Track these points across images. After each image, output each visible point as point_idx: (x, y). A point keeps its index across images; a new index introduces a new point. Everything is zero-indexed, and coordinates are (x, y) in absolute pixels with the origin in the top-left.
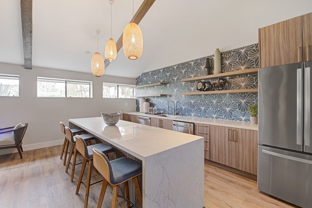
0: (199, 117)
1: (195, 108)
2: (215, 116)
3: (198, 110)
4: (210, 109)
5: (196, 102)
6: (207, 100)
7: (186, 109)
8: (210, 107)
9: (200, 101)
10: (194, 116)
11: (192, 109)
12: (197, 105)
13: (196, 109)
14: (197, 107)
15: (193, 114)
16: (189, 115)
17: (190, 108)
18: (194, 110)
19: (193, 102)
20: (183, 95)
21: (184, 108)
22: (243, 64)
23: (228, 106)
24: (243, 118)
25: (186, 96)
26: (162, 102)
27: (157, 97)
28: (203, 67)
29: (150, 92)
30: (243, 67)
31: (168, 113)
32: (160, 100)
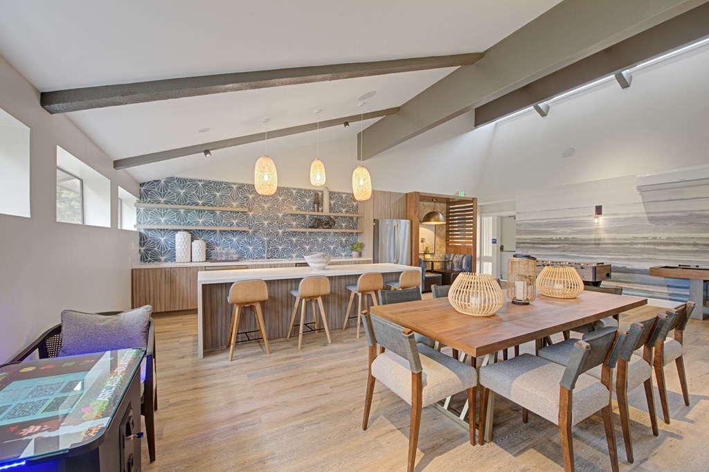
1: (297, 247)
3: (301, 250)
5: (299, 241)
6: (313, 238)
7: (285, 249)
8: (315, 246)
9: (305, 239)
10: (297, 257)
11: (293, 249)
12: (300, 244)
13: (299, 249)
14: (300, 246)
18: (296, 250)
19: (294, 240)
20: (280, 231)
21: (280, 248)
22: (344, 208)
23: (332, 244)
24: (344, 254)
25: (283, 233)
26: (235, 239)
27: (222, 232)
28: (308, 201)
29: (201, 221)
30: (344, 210)
31: (251, 257)
32: (230, 236)
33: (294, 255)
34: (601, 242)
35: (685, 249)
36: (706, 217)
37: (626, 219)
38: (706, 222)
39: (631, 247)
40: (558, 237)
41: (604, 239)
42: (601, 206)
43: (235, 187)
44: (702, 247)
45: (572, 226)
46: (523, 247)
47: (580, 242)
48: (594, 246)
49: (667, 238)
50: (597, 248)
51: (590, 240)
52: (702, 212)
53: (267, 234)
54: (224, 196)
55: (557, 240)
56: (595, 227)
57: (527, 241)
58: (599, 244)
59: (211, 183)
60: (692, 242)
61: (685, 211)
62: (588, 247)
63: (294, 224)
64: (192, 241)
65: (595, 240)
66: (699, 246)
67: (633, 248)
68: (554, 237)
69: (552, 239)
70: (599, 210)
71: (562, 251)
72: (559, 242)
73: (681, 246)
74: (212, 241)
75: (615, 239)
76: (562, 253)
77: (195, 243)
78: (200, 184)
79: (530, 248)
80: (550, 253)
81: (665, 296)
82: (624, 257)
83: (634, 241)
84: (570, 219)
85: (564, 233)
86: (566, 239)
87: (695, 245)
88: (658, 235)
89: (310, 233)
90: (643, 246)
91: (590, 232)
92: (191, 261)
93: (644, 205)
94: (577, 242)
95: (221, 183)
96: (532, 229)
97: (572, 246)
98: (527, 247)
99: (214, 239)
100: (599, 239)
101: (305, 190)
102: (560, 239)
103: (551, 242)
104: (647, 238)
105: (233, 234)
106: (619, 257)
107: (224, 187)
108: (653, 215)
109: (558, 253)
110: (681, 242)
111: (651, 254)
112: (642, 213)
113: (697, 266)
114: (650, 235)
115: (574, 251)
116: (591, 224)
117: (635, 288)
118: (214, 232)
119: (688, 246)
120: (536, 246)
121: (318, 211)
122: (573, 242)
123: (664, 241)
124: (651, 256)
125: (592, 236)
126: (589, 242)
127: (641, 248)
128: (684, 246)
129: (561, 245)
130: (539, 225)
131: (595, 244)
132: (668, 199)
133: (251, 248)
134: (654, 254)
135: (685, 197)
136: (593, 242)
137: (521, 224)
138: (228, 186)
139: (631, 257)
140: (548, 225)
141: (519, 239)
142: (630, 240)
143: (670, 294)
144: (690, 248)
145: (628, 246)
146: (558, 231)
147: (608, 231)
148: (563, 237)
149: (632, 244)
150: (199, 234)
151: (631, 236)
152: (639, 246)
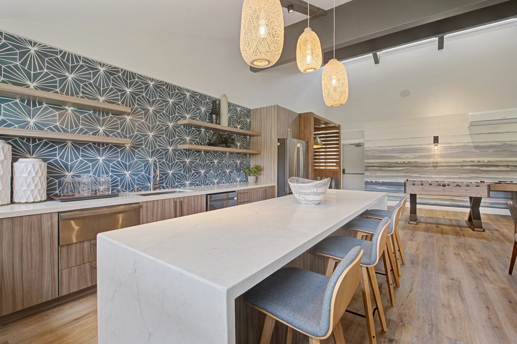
0: (198, 186)
1: (191, 172)
2: (216, 181)
3: (196, 175)
4: (212, 171)
5: (193, 163)
6: (208, 160)
7: (176, 174)
8: (211, 170)
9: (200, 161)
10: (191, 184)
11: (186, 174)
12: (194, 167)
13: (193, 174)
14: (194, 170)
15: (189, 182)
16: (182, 185)
17: (184, 172)
18: (189, 176)
19: (188, 161)
20: (171, 149)
21: (170, 172)
22: (239, 123)
23: (228, 167)
24: (238, 180)
25: (175, 150)
26: (101, 159)
27: (77, 144)
28: (203, 109)
29: (32, 121)
30: (239, 127)
31: (129, 188)
32: (92, 154)
33: (187, 183)
34: (438, 165)
35: (501, 169)
36: (514, 146)
37: (457, 147)
38: (515, 150)
39: (461, 168)
40: (402, 161)
41: (440, 162)
42: (438, 137)
43: (102, 70)
44: (512, 168)
45: (414, 152)
46: (371, 170)
47: (421, 165)
48: (433, 168)
49: (488, 162)
50: (435, 170)
51: (429, 163)
52: (513, 143)
53: (153, 153)
54: (81, 81)
55: (401, 163)
56: (433, 153)
57: (375, 165)
58: (436, 167)
59: (56, 53)
60: (506, 164)
61: (500, 142)
62: (428, 168)
63: (188, 139)
64: (14, 160)
65: (433, 163)
66: (511, 167)
67: (464, 169)
68: (399, 161)
69: (397, 163)
70: (436, 140)
71: (407, 173)
72: (403, 165)
73: (498, 168)
74: (56, 161)
75: (449, 162)
76: (406, 174)
77: (21, 164)
78: (33, 50)
79: (378, 170)
80: (395, 174)
81: (487, 205)
82: (457, 176)
83: (464, 164)
84: (412, 147)
85: (407, 158)
86: (409, 163)
87: (508, 166)
88: (481, 159)
89: (206, 152)
90: (471, 168)
91: (429, 157)
92: (12, 202)
93: (471, 136)
94: (418, 165)
95: (77, 58)
96: (379, 154)
97: (414, 168)
98: (375, 170)
99: (62, 157)
100: (437, 163)
101: (201, 95)
102: (404, 163)
103: (396, 165)
104: (473, 161)
105: (98, 150)
106: (452, 176)
107: (82, 66)
108: (477, 144)
109: (403, 174)
110: (498, 164)
111: (477, 173)
112: (469, 143)
113: (512, 182)
114: (476, 159)
115: (416, 173)
116: (430, 150)
117: (464, 200)
118: (61, 143)
119: (503, 167)
120: (383, 168)
121: (216, 123)
122: (415, 165)
123: (486, 164)
124: (476, 175)
125: (431, 160)
126: (428, 165)
127: (469, 169)
128: (500, 167)
129: (405, 168)
130: (385, 151)
131: (434, 166)
132: (488, 132)
133: (128, 174)
134: (480, 174)
135: (500, 132)
136: (432, 165)
137: (369, 151)
138: (90, 66)
139: (461, 176)
140: (393, 151)
141: (368, 163)
142: (461, 163)
143: (491, 203)
144: (504, 169)
145: (459, 168)
146: (402, 156)
147: (442, 156)
148: (407, 161)
149: (462, 166)
150: (28, 147)
151: (462, 160)
152: (468, 167)
